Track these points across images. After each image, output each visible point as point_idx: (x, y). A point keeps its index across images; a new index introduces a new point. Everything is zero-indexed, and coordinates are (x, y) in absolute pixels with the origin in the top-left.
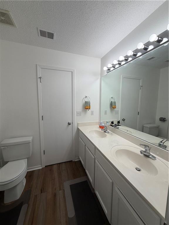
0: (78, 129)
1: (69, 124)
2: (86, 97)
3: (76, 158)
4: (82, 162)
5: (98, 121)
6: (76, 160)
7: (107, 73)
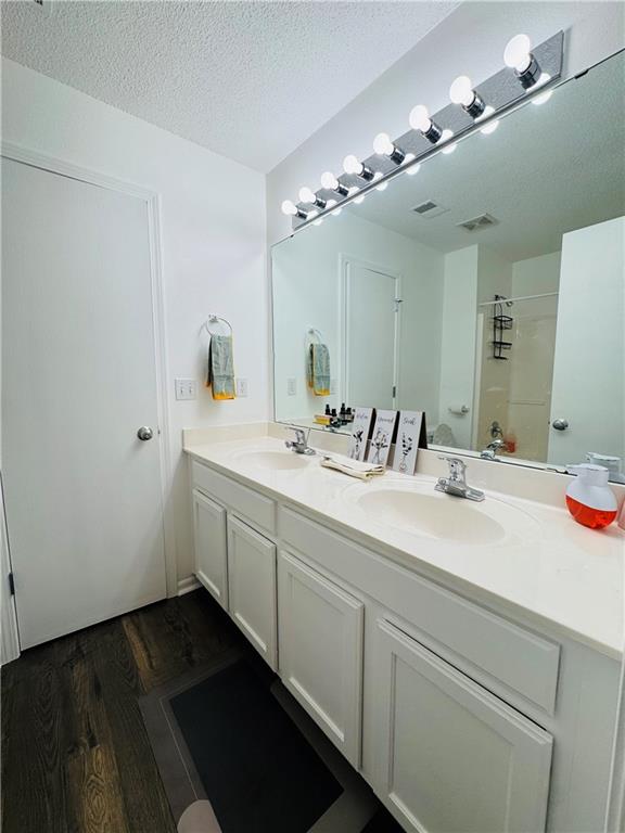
0: (185, 454)
1: (143, 437)
2: (214, 321)
3: (181, 583)
4: (214, 587)
5: (267, 421)
6: (181, 593)
7: (296, 229)
